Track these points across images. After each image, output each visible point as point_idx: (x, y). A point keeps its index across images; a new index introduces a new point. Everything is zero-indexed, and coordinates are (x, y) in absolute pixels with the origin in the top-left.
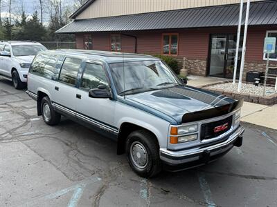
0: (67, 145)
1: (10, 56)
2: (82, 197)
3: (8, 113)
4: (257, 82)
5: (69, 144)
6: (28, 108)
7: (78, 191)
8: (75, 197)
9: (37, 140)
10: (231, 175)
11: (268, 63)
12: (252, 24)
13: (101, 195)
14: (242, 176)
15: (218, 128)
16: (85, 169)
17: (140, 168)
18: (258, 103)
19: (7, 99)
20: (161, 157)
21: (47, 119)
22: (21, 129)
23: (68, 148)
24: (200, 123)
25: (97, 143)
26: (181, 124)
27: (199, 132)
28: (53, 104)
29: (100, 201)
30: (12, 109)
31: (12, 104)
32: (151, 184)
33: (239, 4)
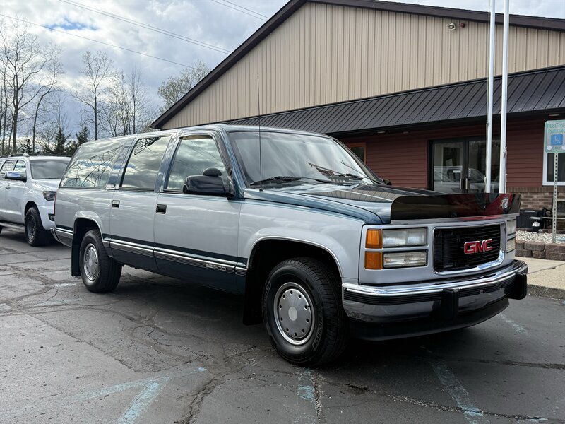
0: (131, 319)
1: (24, 180)
2: (159, 398)
3: (7, 277)
4: (536, 224)
5: (136, 318)
6: (53, 271)
7: (152, 387)
8: (144, 397)
9: (64, 313)
10: (508, 363)
11: (555, 190)
12: (515, 111)
13: (205, 394)
14: (532, 365)
15: (471, 246)
16: (170, 354)
17: (296, 345)
18: (544, 257)
19: (11, 259)
20: (344, 302)
21: (90, 280)
22: (32, 298)
23: (132, 324)
24: (432, 226)
25: (197, 317)
26: (388, 222)
27: (430, 246)
28: (106, 241)
29: (204, 404)
30: (17, 272)
31: (20, 266)
32: (321, 378)
33: (485, 81)
